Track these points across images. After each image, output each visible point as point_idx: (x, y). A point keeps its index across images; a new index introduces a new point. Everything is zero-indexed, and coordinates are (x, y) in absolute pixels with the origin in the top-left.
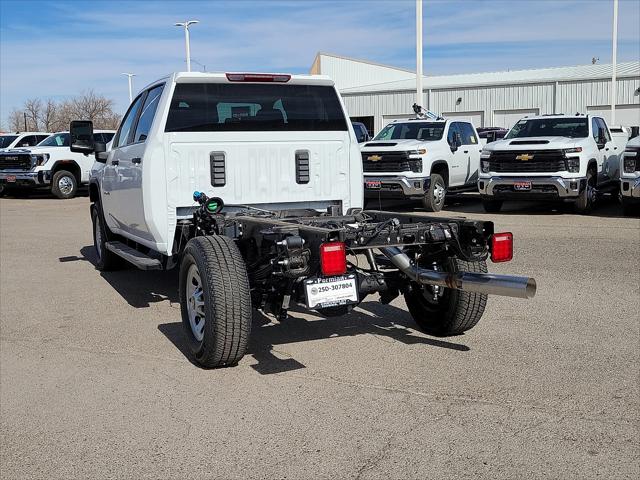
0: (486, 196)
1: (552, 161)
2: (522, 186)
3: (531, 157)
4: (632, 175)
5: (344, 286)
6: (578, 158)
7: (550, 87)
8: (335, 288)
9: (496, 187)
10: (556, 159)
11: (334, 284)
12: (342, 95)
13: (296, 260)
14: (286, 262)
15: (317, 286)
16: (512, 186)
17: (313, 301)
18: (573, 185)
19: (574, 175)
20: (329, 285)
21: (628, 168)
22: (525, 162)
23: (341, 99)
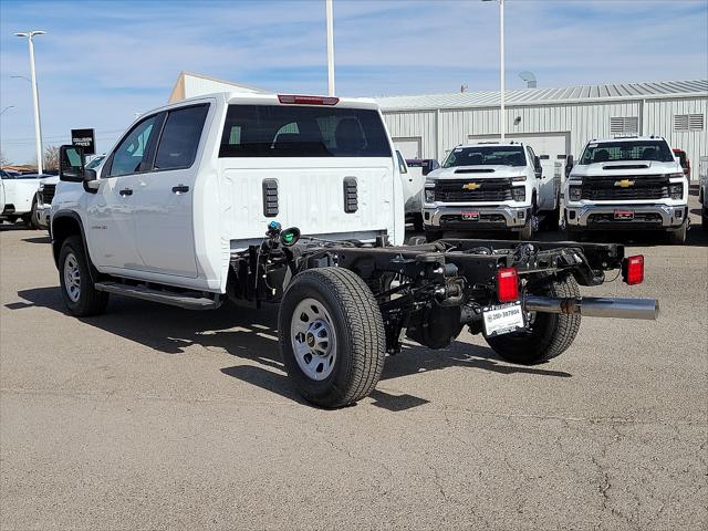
0: (432, 227)
1: (498, 189)
2: (470, 216)
3: (478, 186)
4: (579, 204)
5: (513, 313)
6: (523, 187)
7: (432, 115)
8: (506, 314)
9: (442, 218)
10: (501, 189)
11: (505, 310)
12: (384, 113)
13: (452, 288)
14: (443, 290)
15: (492, 313)
16: (460, 215)
17: (490, 328)
18: (520, 214)
19: (521, 204)
20: (500, 312)
21: (573, 196)
22: (471, 191)
23: (382, 117)
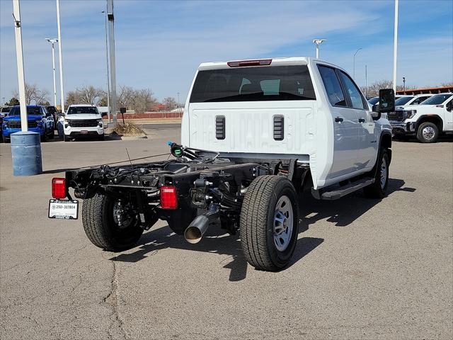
5: (70, 207)
8: (66, 207)
15: (56, 204)
17: (53, 213)
20: (63, 205)
